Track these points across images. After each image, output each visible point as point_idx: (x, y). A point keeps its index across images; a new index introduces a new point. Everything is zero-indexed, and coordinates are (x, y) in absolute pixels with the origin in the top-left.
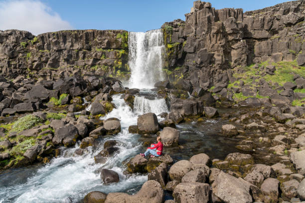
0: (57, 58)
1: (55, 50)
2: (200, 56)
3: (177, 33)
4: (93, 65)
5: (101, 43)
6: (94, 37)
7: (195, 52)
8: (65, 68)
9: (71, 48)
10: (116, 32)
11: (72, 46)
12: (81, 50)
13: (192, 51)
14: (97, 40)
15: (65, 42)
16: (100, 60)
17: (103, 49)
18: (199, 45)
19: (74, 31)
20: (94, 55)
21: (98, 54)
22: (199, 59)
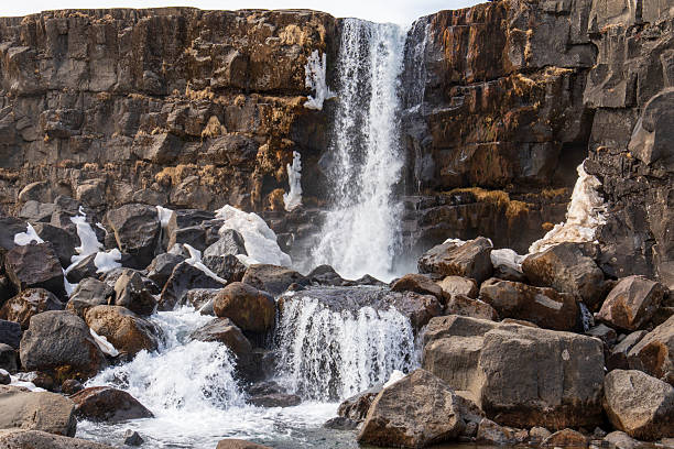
0: (19, 125)
1: (15, 92)
2: (652, 121)
3: (561, 19)
4: (165, 160)
5: (209, 66)
6: (184, 41)
7: (631, 105)
8: (46, 171)
9: (84, 87)
10: (279, 19)
11: (88, 75)
12: (122, 93)
13: (622, 101)
14: (195, 53)
15: (59, 57)
16: (196, 138)
17: (218, 90)
18: (651, 68)
19: (103, 12)
20: (171, 118)
21: (194, 112)
22: (650, 140)
